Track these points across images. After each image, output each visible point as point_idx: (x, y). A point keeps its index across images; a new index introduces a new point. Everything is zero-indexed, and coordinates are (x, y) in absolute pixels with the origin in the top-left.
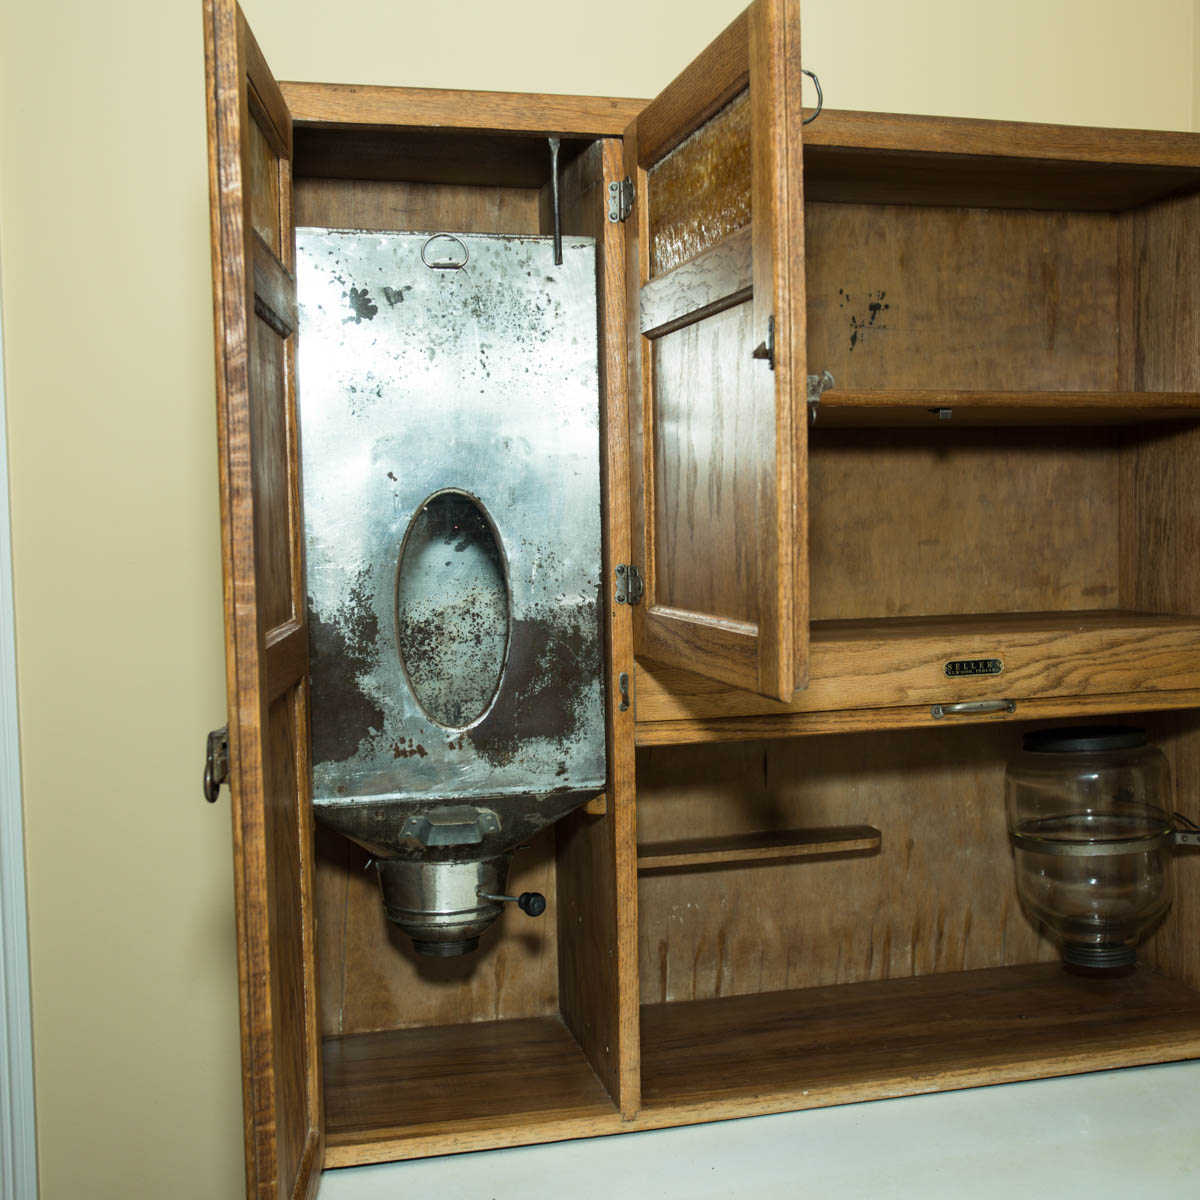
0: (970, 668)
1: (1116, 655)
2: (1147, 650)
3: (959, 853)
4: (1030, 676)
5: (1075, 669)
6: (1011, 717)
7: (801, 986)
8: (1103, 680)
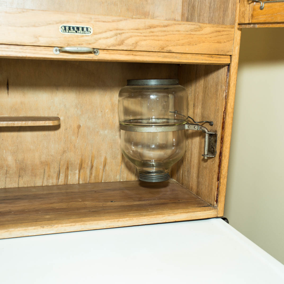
0: (74, 30)
1: (153, 32)
2: (168, 32)
3: (101, 132)
4: (107, 38)
5: (131, 37)
6: (96, 58)
8: (144, 45)
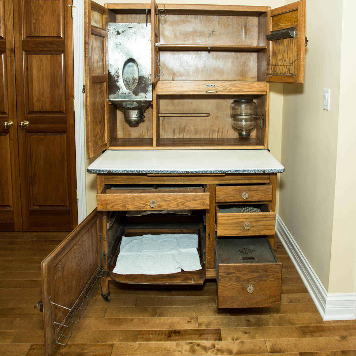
0: (210, 86)
1: (236, 85)
2: (241, 85)
4: (221, 88)
5: (229, 87)
6: (217, 93)
7: (197, 138)
8: (233, 89)
